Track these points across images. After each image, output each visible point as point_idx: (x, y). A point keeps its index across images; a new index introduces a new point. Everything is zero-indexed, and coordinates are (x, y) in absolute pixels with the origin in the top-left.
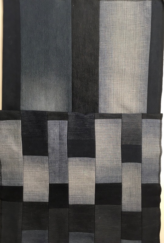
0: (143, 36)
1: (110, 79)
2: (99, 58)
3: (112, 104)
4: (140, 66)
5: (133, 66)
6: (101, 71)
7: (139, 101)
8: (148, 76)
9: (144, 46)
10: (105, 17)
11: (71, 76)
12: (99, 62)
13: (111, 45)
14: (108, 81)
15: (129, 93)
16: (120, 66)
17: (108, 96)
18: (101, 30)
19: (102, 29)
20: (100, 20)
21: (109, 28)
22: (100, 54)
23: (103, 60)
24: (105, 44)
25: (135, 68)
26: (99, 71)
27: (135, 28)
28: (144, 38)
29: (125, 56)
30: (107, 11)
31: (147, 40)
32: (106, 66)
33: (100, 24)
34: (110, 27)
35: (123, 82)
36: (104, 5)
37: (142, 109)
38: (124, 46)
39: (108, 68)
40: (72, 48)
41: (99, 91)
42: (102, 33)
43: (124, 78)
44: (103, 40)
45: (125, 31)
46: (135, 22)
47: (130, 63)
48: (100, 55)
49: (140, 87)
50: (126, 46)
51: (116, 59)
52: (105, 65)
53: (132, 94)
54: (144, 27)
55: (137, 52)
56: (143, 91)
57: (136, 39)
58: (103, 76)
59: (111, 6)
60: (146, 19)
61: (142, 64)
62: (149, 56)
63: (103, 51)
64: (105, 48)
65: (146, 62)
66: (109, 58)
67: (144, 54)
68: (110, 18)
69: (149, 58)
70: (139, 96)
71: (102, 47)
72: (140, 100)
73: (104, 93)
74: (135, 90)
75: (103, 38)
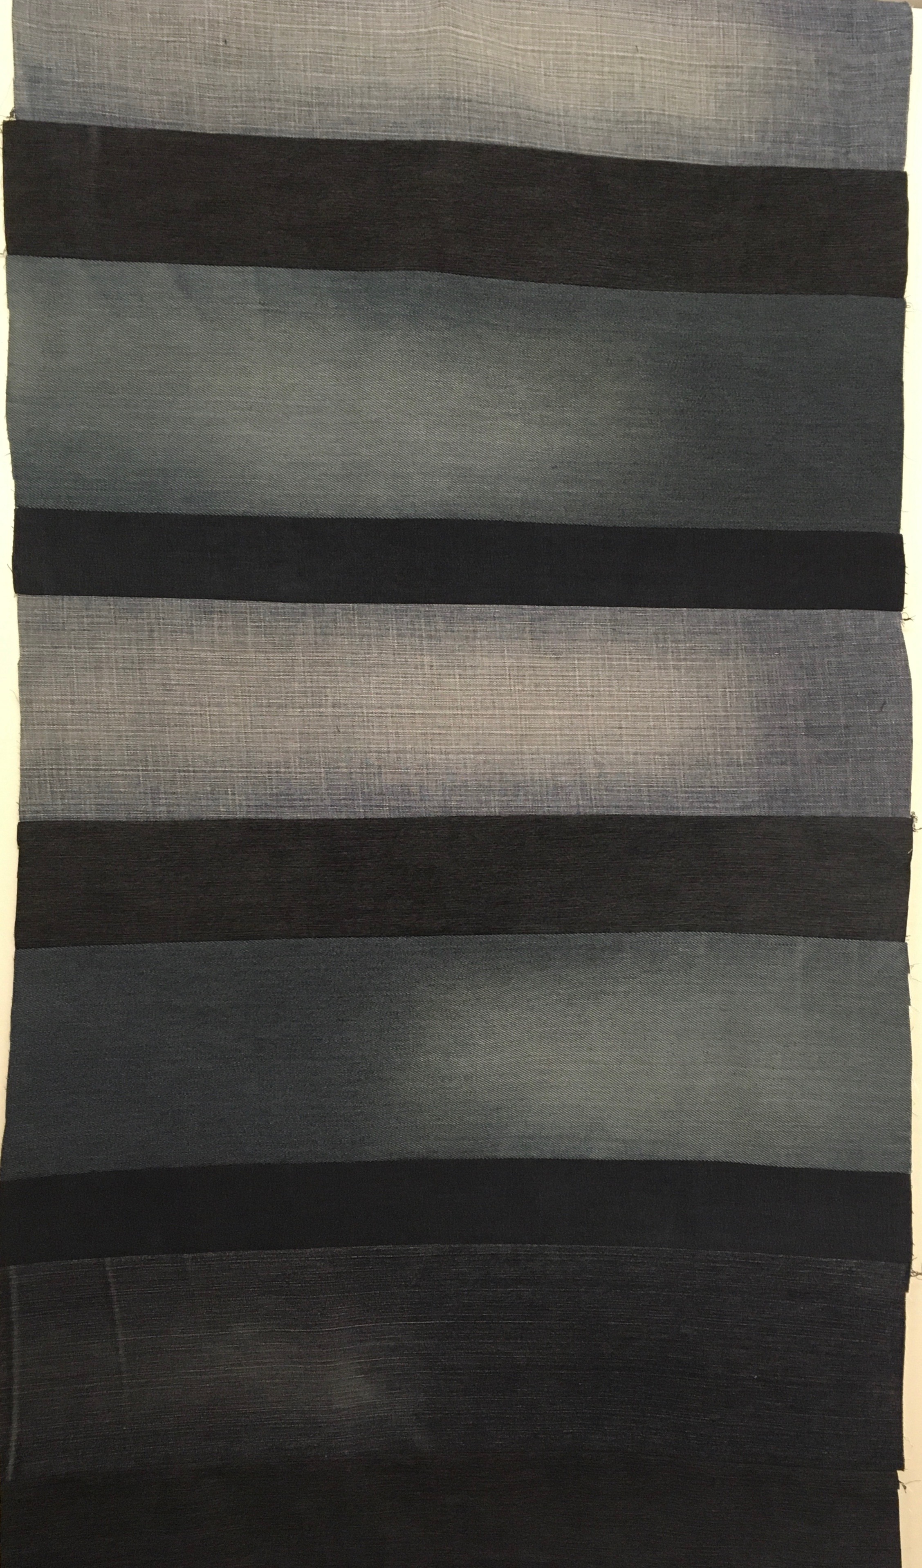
0: (194, 629)
1: (380, 767)
2: (288, 817)
3: (490, 757)
4: (320, 639)
5: (323, 669)
6: (345, 809)
7: (475, 638)
8: (366, 606)
9: (236, 627)
10: (113, 798)
11: (366, 940)
12: (307, 816)
13: (232, 766)
14: (389, 776)
15: (440, 684)
16: (323, 727)
17: (451, 777)
18: (169, 812)
19: (163, 809)
20: (122, 817)
21: (159, 777)
22: (270, 816)
23: (298, 803)
24: (226, 793)
25: (328, 664)
26: (344, 816)
27: (157, 666)
28: (201, 626)
29: (280, 706)
30: (85, 788)
31: (211, 612)
32: (324, 786)
33: (141, 817)
34: (151, 774)
35: (389, 710)
36: (59, 802)
37: (508, 626)
38: (234, 710)
39: (332, 780)
40: (247, 939)
41: (433, 815)
42: (182, 809)
43: (372, 706)
44: (210, 803)
45: (168, 709)
46: (130, 666)
47: (309, 684)
48: (274, 816)
49: (412, 635)
50: (236, 705)
51: (293, 746)
52: (317, 793)
53: (444, 672)
54: (156, 627)
55: (261, 656)
56: (428, 623)
57: (203, 662)
58: (364, 800)
59: (63, 773)
60: (120, 618)
61: (311, 631)
62: (280, 605)
63: (258, 803)
64: (246, 794)
65: (304, 614)
66: (288, 775)
67: (271, 627)
68: (113, 776)
69: (287, 604)
70: (449, 642)
71: (240, 805)
72: (467, 638)
73: (440, 793)
74: (427, 659)
75: (204, 803)
